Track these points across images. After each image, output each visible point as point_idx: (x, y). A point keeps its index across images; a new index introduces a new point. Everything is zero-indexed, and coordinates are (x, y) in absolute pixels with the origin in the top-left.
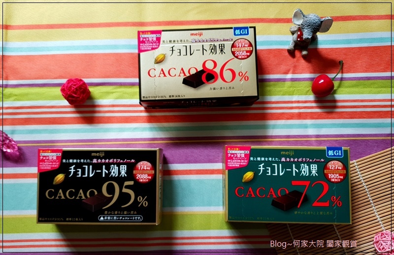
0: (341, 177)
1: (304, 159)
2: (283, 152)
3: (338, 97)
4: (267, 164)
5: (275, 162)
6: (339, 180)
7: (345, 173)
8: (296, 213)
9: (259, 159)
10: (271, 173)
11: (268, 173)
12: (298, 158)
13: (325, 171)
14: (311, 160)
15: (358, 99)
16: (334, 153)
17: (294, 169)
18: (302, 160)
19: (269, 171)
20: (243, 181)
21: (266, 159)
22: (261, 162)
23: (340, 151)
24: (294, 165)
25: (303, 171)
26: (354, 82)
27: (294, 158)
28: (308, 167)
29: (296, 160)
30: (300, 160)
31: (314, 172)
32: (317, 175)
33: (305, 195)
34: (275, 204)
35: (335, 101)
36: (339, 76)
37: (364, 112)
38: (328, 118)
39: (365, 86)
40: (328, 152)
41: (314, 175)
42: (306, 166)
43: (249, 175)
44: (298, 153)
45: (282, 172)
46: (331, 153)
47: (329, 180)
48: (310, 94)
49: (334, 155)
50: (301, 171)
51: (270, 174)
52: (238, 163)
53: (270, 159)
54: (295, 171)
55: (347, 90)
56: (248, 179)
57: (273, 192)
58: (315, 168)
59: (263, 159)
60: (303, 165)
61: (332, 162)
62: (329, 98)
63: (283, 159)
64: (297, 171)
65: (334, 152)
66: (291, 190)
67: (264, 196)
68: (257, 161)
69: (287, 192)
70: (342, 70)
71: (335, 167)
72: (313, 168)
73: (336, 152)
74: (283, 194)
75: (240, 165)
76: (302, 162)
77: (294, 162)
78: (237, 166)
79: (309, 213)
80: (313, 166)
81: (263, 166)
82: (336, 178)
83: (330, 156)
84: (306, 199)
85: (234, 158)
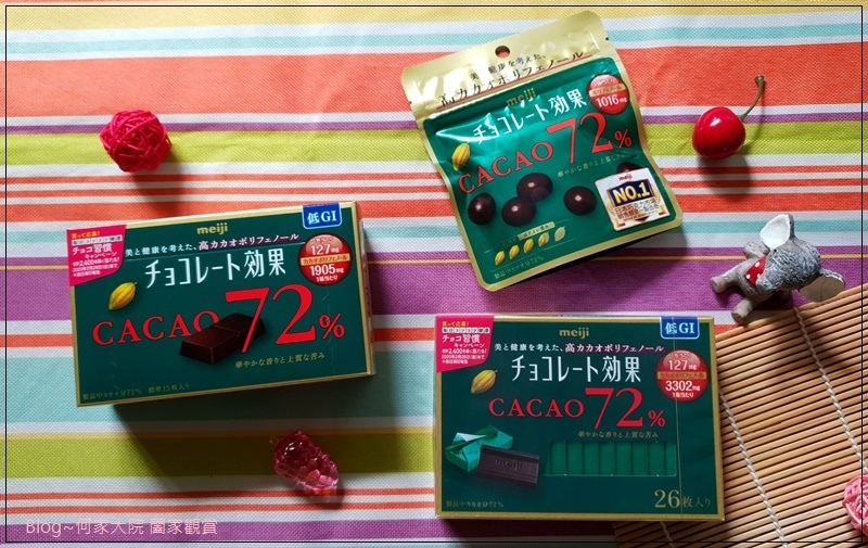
0: (338, 270)
1: (252, 240)
2: (202, 229)
3: (753, 160)
4: (166, 261)
5: (185, 254)
6: (336, 278)
7: (348, 259)
8: (239, 364)
9: (146, 251)
10: (177, 280)
11: (169, 281)
12: (238, 239)
13: (302, 260)
14: (268, 240)
15: (801, 164)
16: (320, 218)
17: (230, 264)
18: (248, 240)
19: (172, 277)
20: (111, 307)
21: (164, 249)
22: (152, 257)
23: (334, 212)
24: (229, 255)
25: (250, 266)
26: (791, 126)
27: (228, 240)
28: (261, 255)
29: (233, 243)
30: (243, 242)
31: (277, 266)
32: (284, 271)
33: (259, 321)
34: (188, 350)
35: (747, 170)
36: (757, 111)
37: (815, 195)
38: (728, 210)
39: (816, 135)
40: (306, 216)
41: (277, 273)
42: (257, 255)
43: (124, 291)
44: (238, 227)
45: (202, 276)
46: (313, 218)
47: (312, 280)
48: (687, 154)
49: (322, 223)
50: (248, 267)
51: (173, 283)
52: (97, 267)
53: (173, 248)
54: (233, 268)
55: (775, 143)
56: (122, 300)
57: (182, 323)
58: (279, 257)
59: (155, 250)
60: (249, 252)
61: (318, 238)
62: (732, 162)
63: (204, 245)
64: (238, 268)
65: (320, 215)
66: (226, 313)
67: (162, 335)
68: (142, 256)
69: (216, 320)
70: (763, 98)
71: (325, 248)
72: (273, 258)
73: (326, 215)
74: (207, 324)
75: (102, 271)
76: (248, 246)
77: (229, 248)
78: (94, 273)
79: (270, 361)
80: (273, 253)
81: (156, 265)
82: (329, 274)
83: (313, 225)
84: (262, 330)
85: (87, 256)
